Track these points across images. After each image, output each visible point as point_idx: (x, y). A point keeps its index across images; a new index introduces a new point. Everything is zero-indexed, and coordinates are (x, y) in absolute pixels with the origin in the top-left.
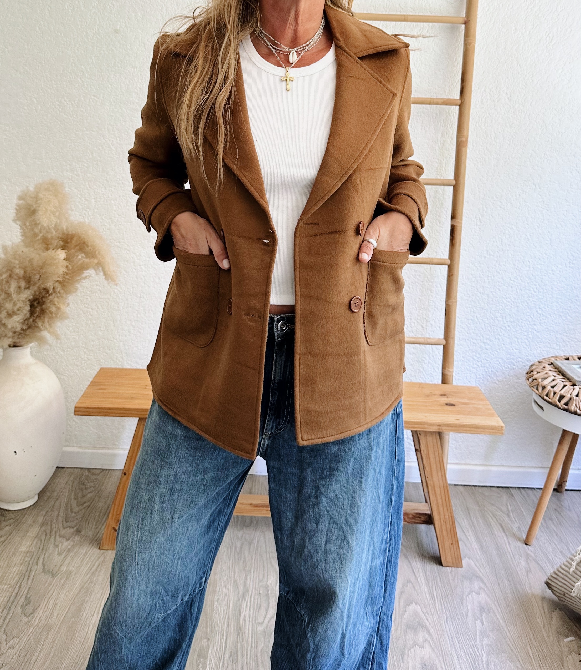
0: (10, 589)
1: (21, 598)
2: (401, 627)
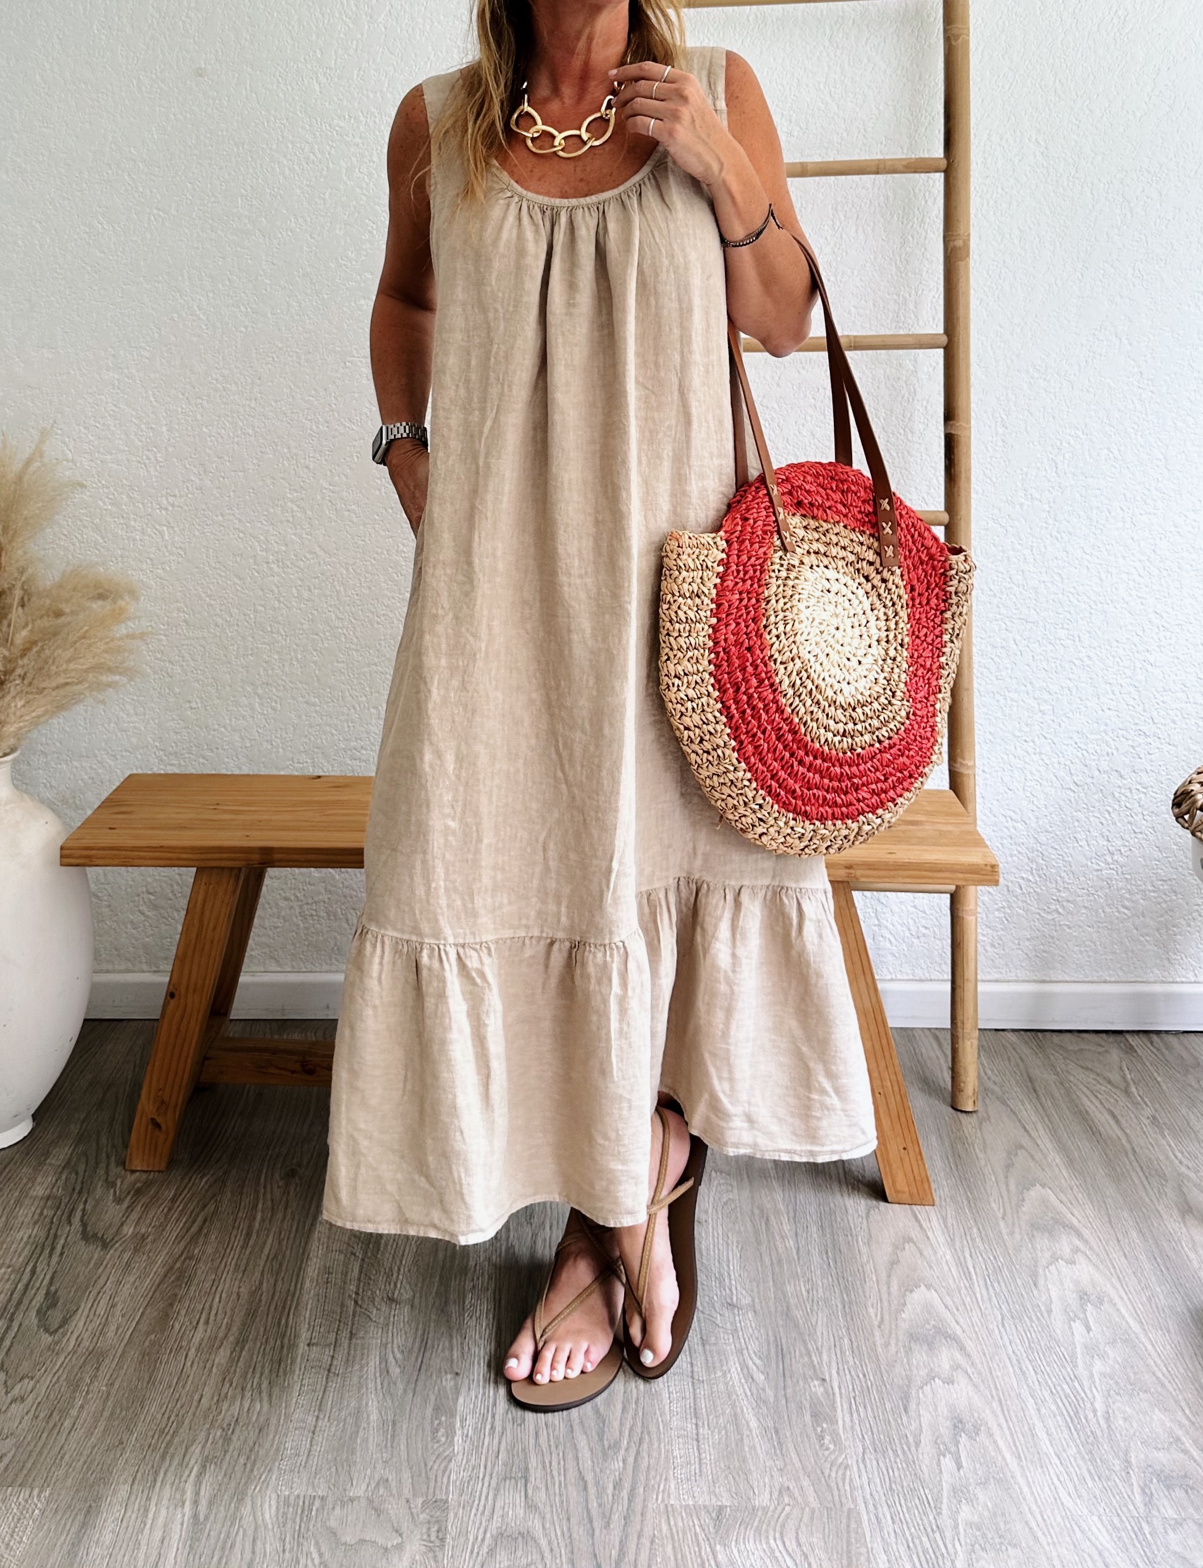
0: (13, 1277)
1: (35, 1294)
2: (897, 1338)
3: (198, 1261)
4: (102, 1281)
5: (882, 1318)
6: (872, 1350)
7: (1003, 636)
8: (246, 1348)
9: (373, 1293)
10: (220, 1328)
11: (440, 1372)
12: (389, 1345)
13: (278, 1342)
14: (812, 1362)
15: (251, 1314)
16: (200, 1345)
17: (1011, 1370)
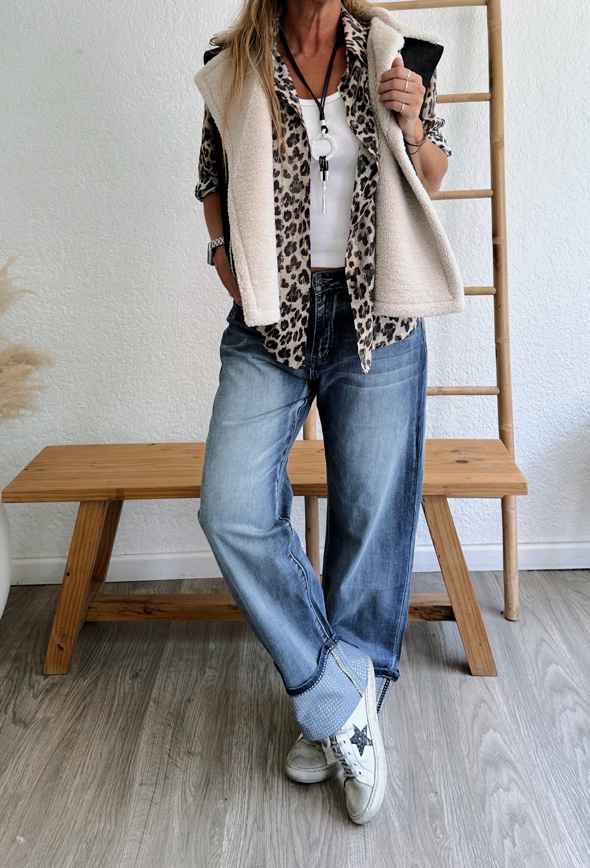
2: (478, 763)
3: (79, 734)
4: (22, 750)
5: (469, 751)
6: (463, 771)
7: (526, 353)
8: (104, 789)
9: (179, 748)
10: (89, 776)
11: (216, 798)
12: (187, 783)
13: (123, 784)
14: (430, 781)
15: (108, 767)
16: (77, 788)
17: (542, 780)
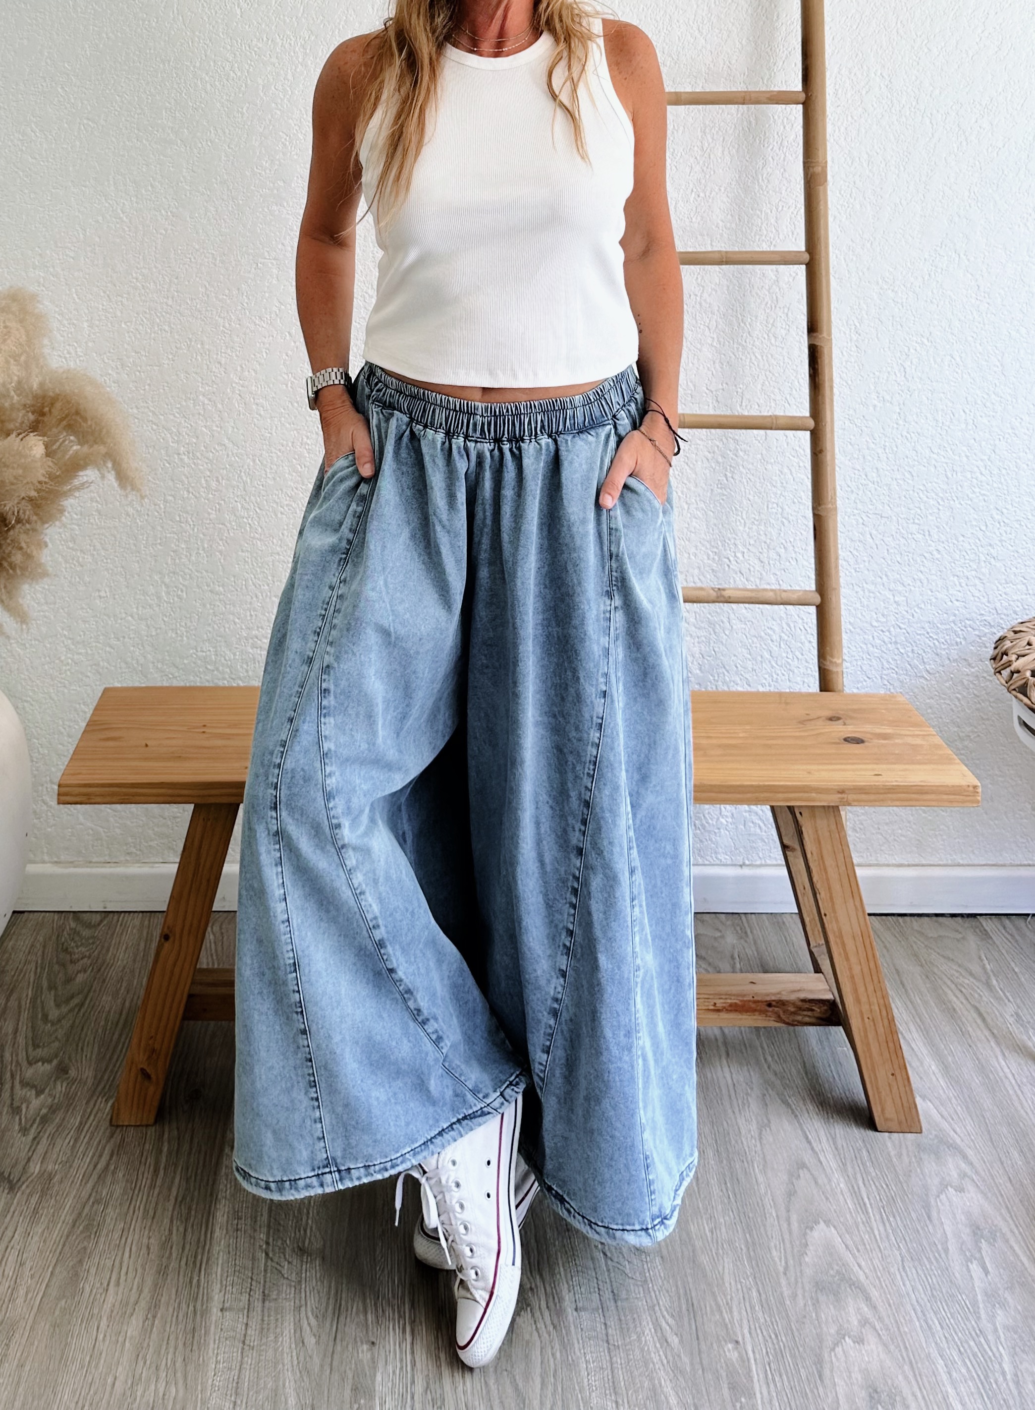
2: (803, 1288)
3: (106, 1206)
4: (9, 1233)
5: (786, 1263)
8: (159, 1315)
9: (283, 1241)
10: (131, 1290)
11: (356, 1341)
12: (303, 1309)
13: (191, 1308)
15: (162, 1273)
16: (112, 1311)
17: (917, 1324)
